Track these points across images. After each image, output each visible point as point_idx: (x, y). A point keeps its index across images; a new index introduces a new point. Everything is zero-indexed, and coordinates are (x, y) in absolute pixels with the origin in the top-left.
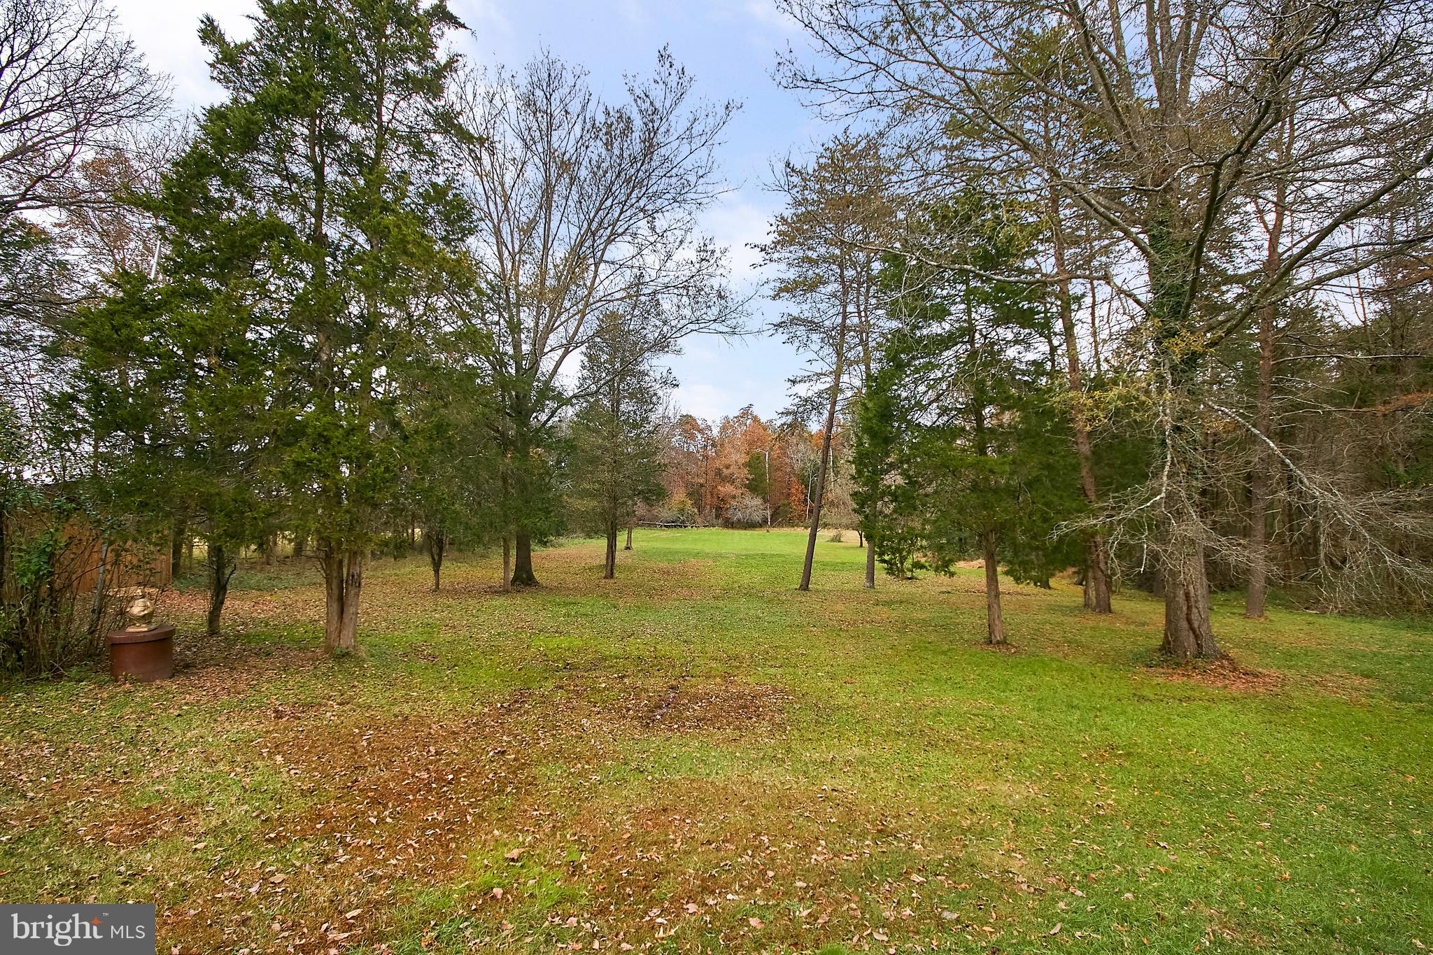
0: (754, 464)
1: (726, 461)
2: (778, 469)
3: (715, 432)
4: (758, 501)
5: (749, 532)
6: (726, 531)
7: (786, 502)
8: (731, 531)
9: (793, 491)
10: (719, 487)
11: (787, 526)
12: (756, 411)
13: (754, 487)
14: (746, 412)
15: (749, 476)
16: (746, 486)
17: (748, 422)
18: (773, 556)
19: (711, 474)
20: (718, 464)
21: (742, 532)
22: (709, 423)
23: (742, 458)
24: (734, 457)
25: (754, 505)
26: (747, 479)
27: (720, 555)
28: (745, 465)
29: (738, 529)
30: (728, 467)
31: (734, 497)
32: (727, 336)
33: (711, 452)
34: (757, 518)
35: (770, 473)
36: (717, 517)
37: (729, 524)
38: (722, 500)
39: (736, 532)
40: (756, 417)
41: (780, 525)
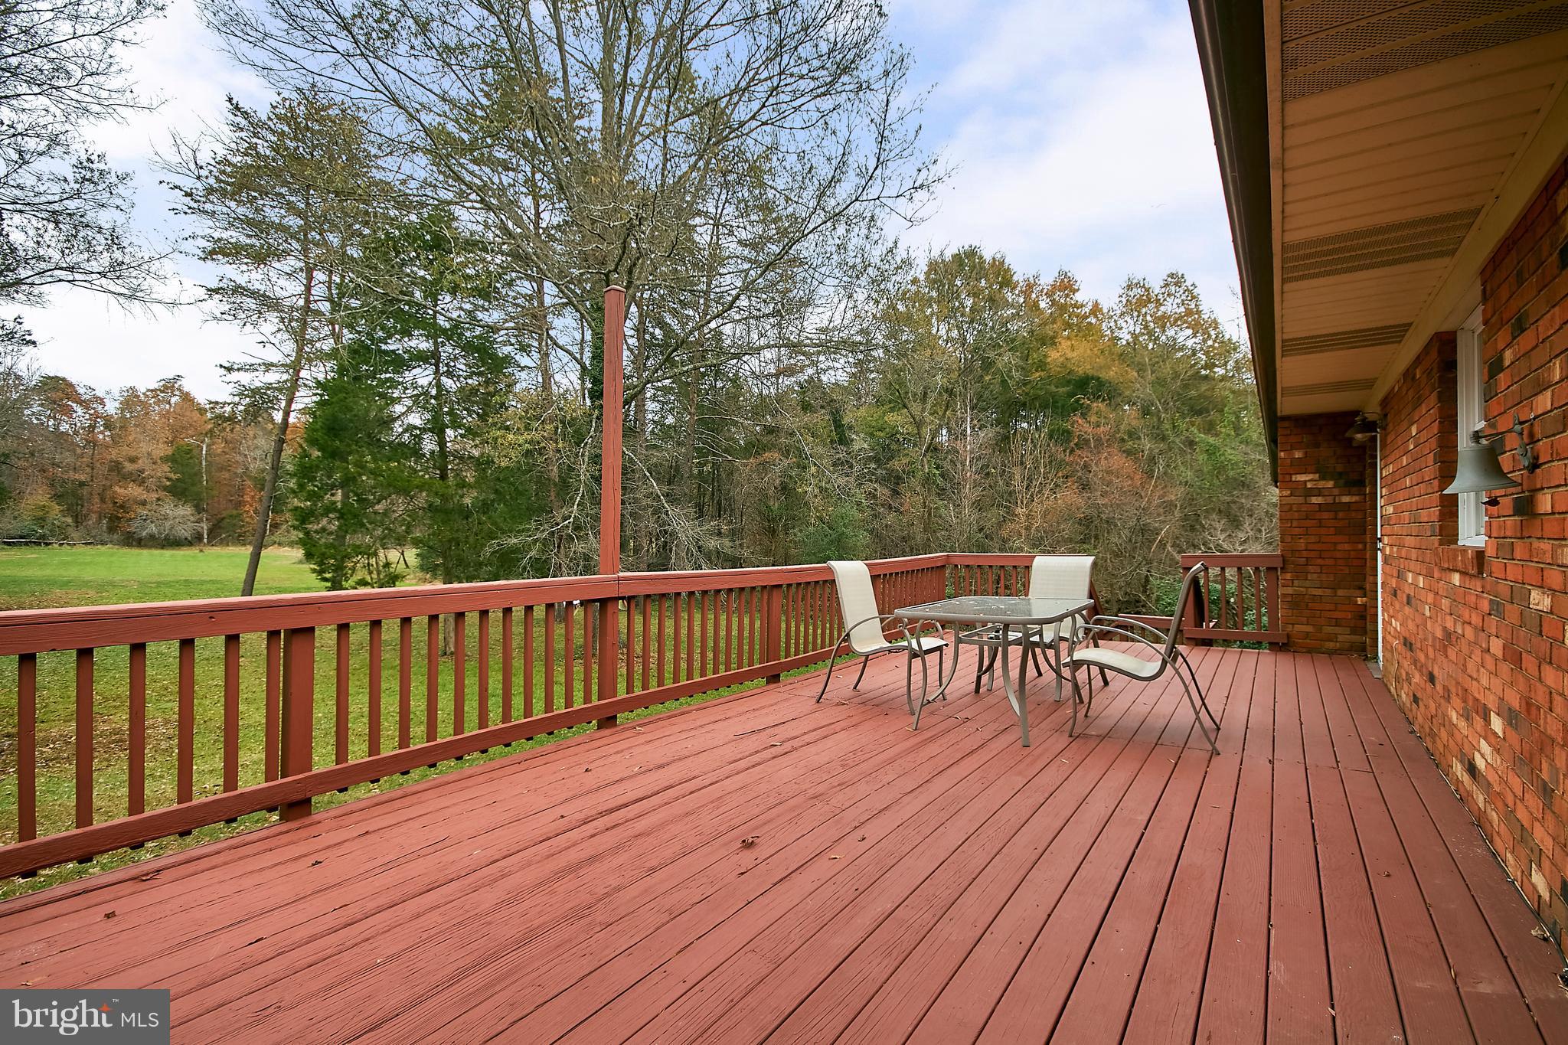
0: (181, 458)
1: (126, 451)
2: (221, 469)
3: (111, 407)
4: (186, 511)
5: (168, 553)
6: (126, 550)
7: (235, 512)
8: (135, 551)
9: (247, 498)
10: (117, 489)
11: (234, 544)
12: (187, 385)
13: (179, 491)
14: (170, 386)
15: (172, 476)
16: (165, 489)
17: (173, 400)
18: (202, 582)
19: (102, 470)
20: (114, 454)
21: (156, 552)
22: (100, 393)
23: (161, 450)
24: (145, 447)
25: (180, 515)
26: (168, 479)
27: (112, 584)
28: (165, 459)
29: (151, 547)
30: (133, 460)
31: (144, 503)
32: (122, 299)
33: (102, 435)
34: (183, 531)
35: (208, 472)
36: (111, 530)
37: (133, 541)
38: (122, 507)
39: (145, 552)
40: (188, 394)
41: (224, 543)
